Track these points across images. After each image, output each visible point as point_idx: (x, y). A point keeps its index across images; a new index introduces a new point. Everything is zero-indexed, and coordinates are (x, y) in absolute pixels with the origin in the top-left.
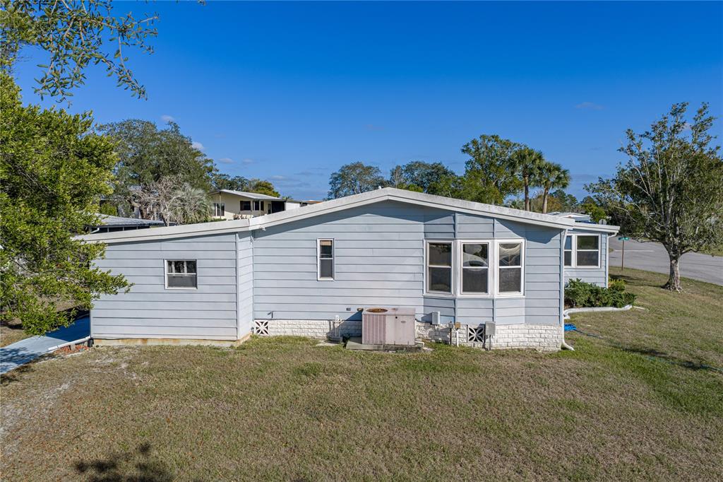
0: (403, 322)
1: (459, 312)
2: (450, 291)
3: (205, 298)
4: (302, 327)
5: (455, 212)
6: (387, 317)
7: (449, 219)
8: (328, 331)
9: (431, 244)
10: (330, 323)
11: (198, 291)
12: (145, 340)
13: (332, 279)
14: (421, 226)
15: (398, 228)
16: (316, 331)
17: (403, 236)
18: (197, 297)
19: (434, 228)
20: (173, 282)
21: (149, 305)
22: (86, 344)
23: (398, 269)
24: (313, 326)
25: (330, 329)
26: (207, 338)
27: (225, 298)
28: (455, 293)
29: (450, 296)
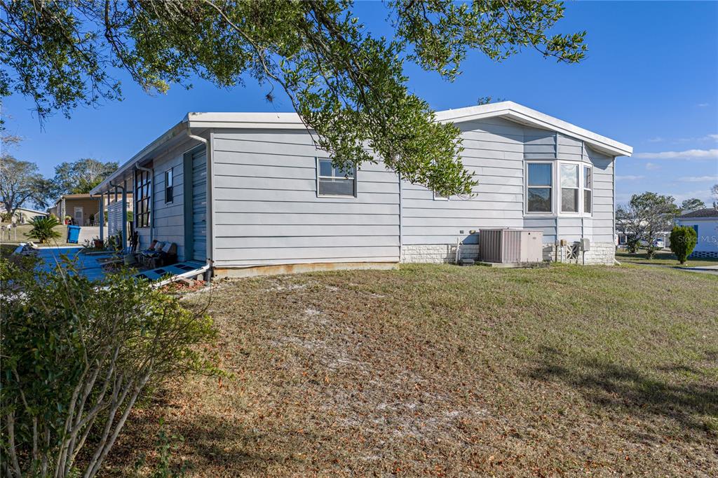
0: (534, 238)
1: (560, 231)
2: (550, 210)
3: (366, 209)
4: (422, 253)
5: (556, 132)
6: (522, 233)
7: (550, 140)
8: (445, 256)
9: (529, 164)
10: (448, 247)
11: (356, 200)
12: (289, 266)
13: (447, 199)
14: (519, 147)
15: (503, 147)
16: (434, 256)
17: (507, 156)
18: (357, 208)
19: (535, 149)
20: (325, 189)
21: (296, 219)
22: (200, 278)
23: (503, 189)
24: (432, 252)
25: (448, 253)
26: (367, 260)
27: (387, 209)
28: (556, 212)
29: (551, 215)
